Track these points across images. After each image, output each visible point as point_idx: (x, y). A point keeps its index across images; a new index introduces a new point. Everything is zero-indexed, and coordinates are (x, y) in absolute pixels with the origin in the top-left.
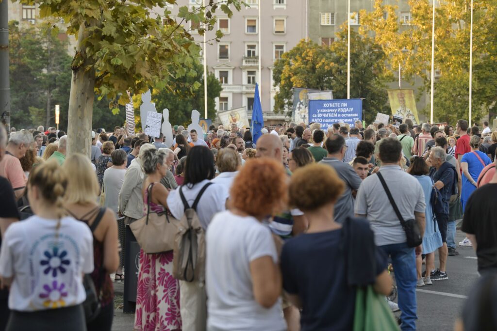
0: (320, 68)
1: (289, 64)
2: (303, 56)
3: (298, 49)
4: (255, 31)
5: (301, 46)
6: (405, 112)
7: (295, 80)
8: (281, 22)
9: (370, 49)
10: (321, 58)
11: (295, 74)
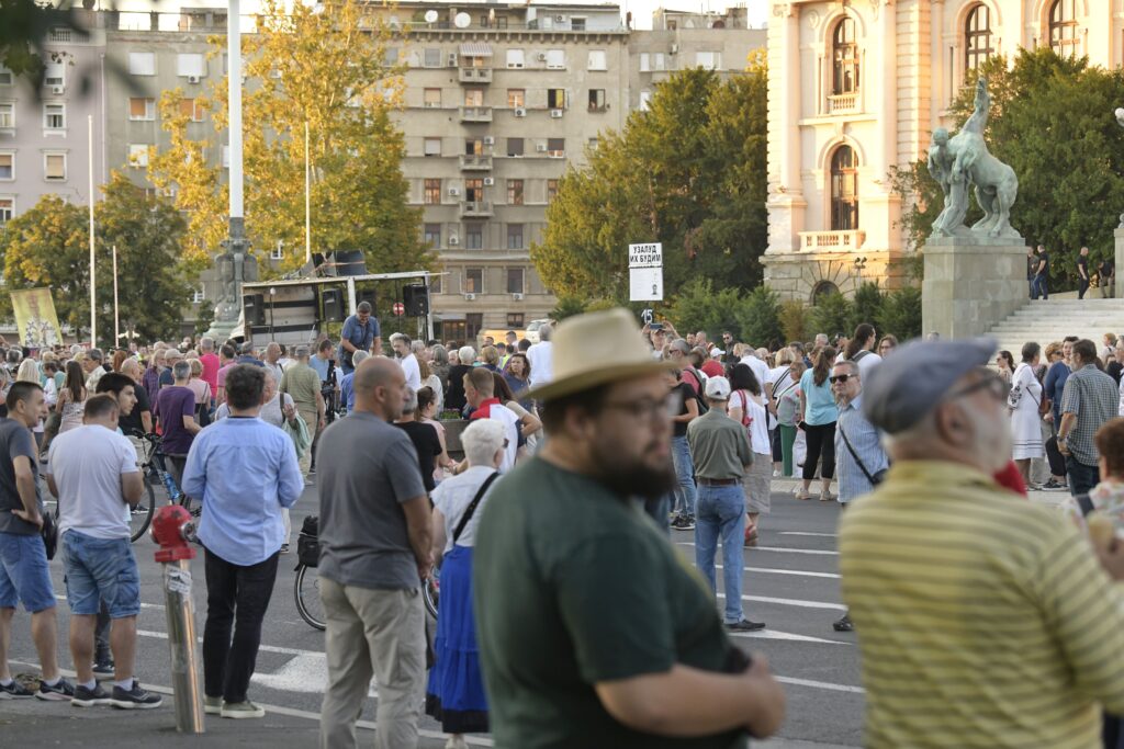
0: (72, 245)
1: (21, 239)
2: (43, 224)
3: (35, 213)
4: (10, 176)
5: (41, 207)
6: (39, 324)
7: (27, 265)
8: (58, 160)
9: (160, 214)
10: (75, 230)
11: (29, 256)
